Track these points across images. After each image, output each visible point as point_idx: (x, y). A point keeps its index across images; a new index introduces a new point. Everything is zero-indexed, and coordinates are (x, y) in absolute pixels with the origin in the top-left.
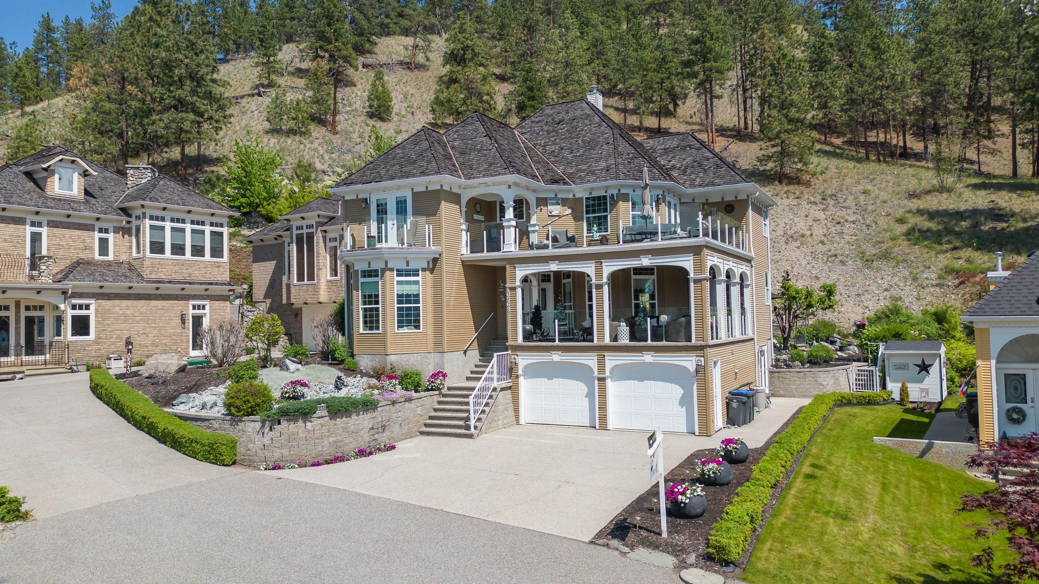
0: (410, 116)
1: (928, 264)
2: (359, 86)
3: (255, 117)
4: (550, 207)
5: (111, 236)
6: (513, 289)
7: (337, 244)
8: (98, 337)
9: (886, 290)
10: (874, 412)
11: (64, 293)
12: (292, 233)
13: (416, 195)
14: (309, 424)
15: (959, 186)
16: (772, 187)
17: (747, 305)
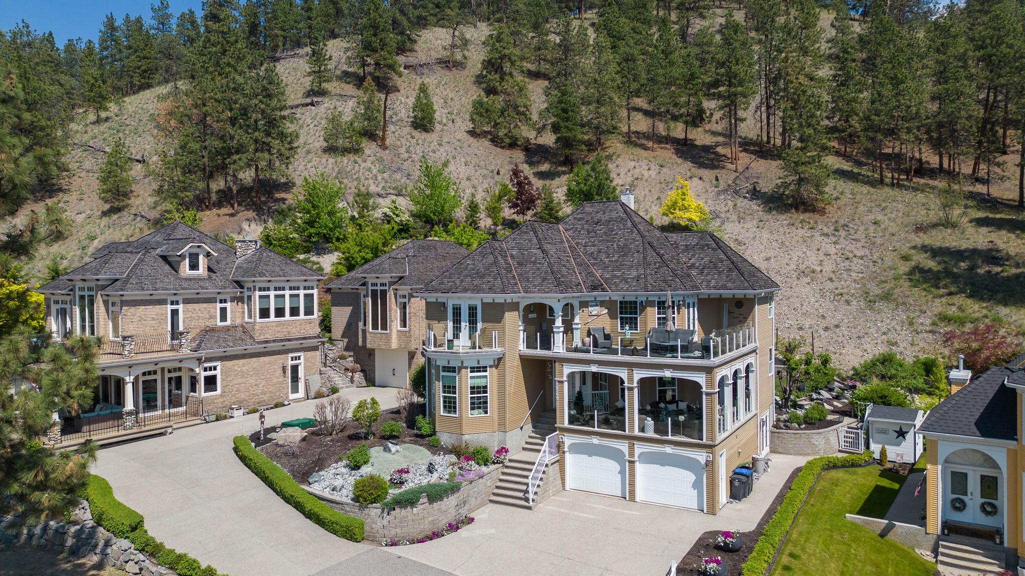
0: (450, 124)
1: (924, 308)
2: (402, 91)
3: (312, 132)
4: (590, 309)
5: (228, 305)
6: (561, 382)
7: (406, 300)
8: (223, 392)
9: (884, 334)
10: (855, 477)
11: (199, 359)
12: (367, 289)
13: (484, 305)
14: (415, 509)
15: (965, 220)
16: (789, 215)
17: (752, 387)
